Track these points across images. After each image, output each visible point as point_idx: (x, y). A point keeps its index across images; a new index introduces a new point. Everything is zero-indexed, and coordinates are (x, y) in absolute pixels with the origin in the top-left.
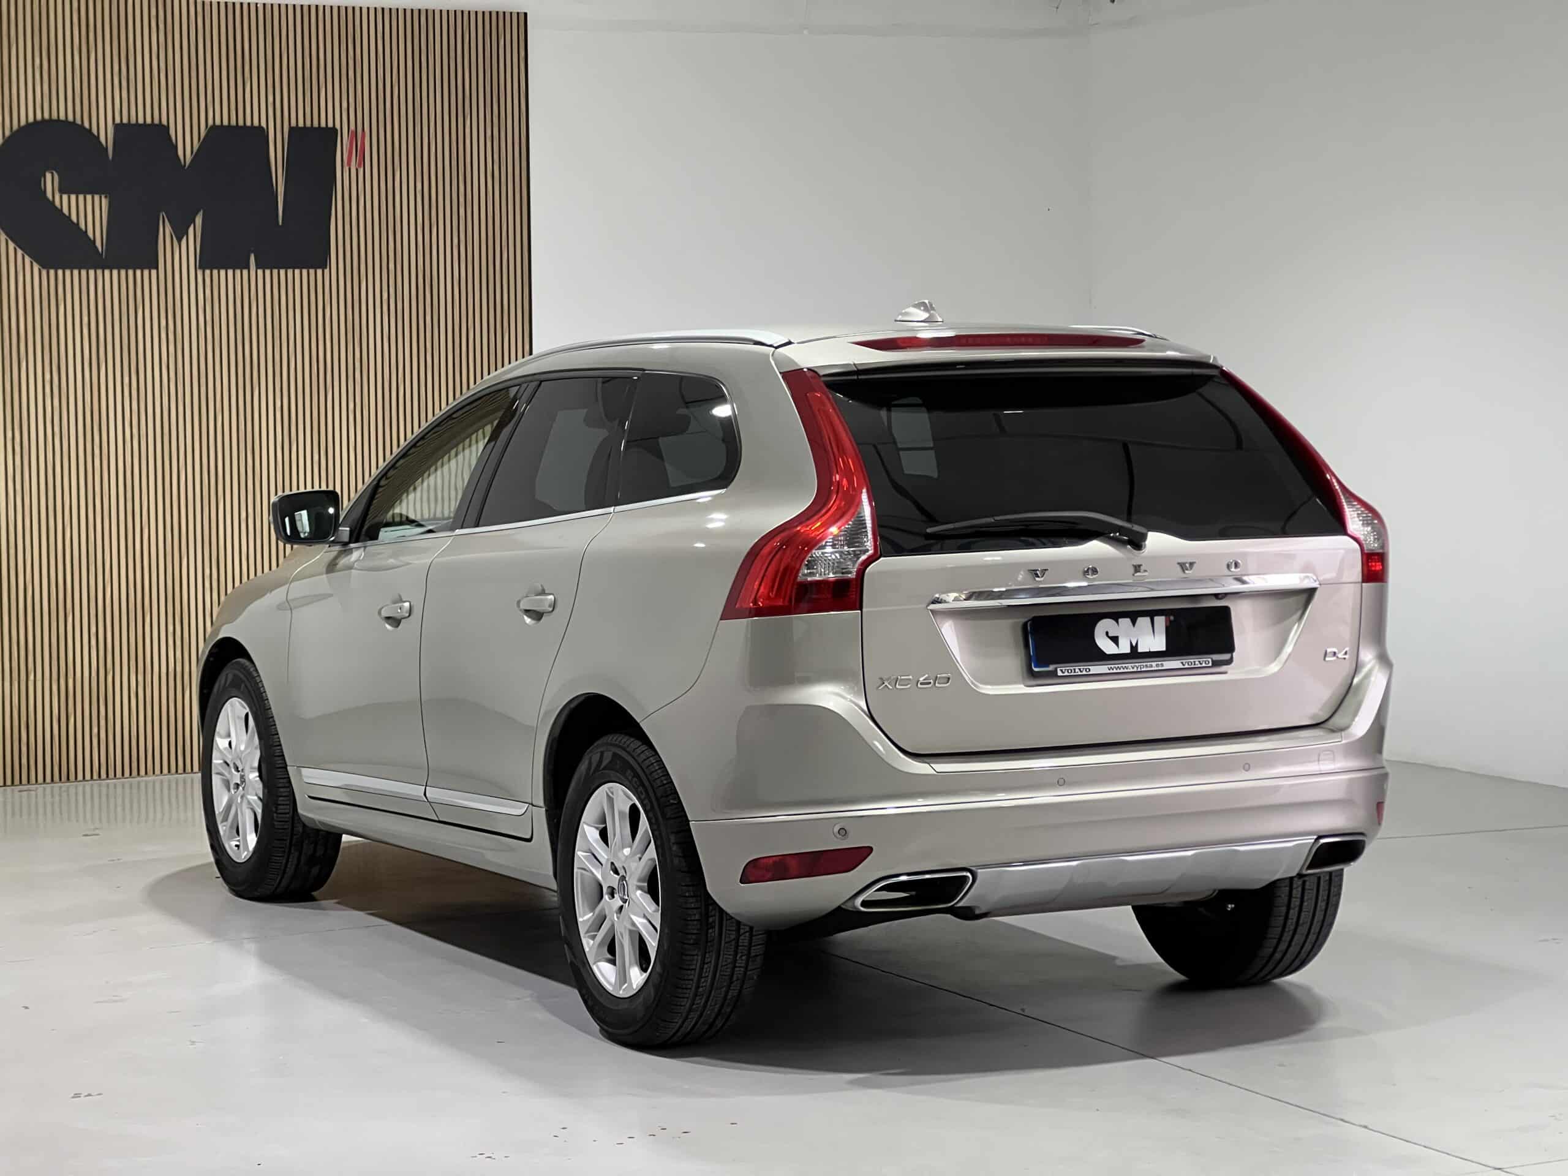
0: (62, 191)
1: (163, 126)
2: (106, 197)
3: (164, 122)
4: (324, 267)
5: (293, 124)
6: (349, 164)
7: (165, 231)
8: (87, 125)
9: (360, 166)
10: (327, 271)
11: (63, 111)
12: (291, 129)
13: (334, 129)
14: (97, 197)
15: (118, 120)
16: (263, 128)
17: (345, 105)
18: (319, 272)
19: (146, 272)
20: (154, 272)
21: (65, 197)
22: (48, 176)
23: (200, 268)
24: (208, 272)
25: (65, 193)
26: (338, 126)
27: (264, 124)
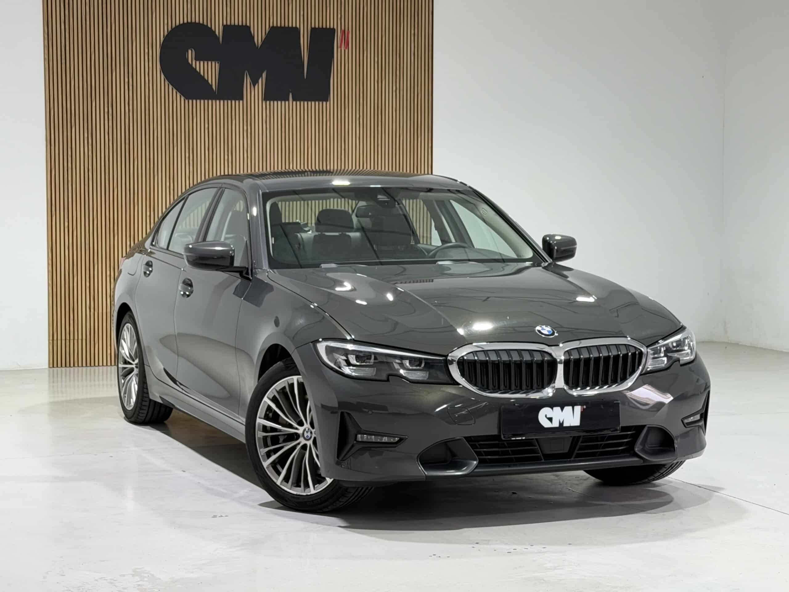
0: (196, 59)
1: (248, 26)
2: (218, 63)
3: (248, 24)
4: (328, 101)
5: (313, 26)
6: (341, 47)
7: (247, 81)
8: (209, 25)
9: (346, 48)
10: (328, 103)
11: (198, 18)
12: (312, 29)
13: (334, 29)
14: (213, 63)
15: (225, 23)
16: (298, 28)
17: (339, 16)
18: (324, 103)
19: (237, 102)
20: (241, 102)
21: (198, 63)
22: (190, 51)
23: (264, 100)
24: (268, 102)
25: (198, 60)
26: (335, 27)
27: (298, 26)
